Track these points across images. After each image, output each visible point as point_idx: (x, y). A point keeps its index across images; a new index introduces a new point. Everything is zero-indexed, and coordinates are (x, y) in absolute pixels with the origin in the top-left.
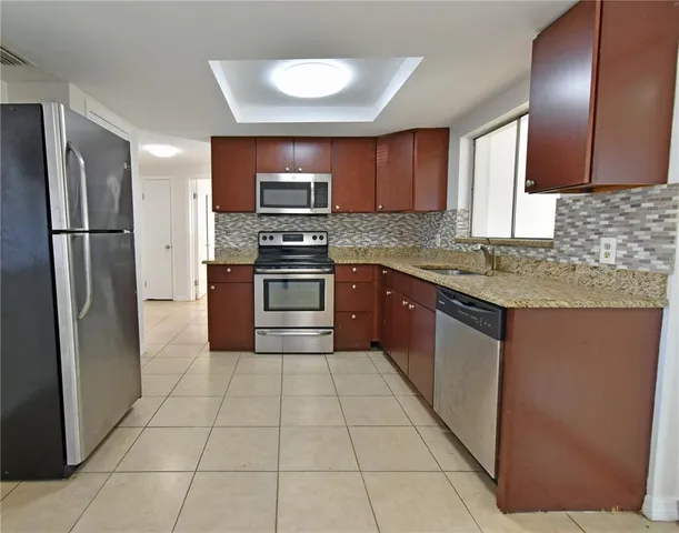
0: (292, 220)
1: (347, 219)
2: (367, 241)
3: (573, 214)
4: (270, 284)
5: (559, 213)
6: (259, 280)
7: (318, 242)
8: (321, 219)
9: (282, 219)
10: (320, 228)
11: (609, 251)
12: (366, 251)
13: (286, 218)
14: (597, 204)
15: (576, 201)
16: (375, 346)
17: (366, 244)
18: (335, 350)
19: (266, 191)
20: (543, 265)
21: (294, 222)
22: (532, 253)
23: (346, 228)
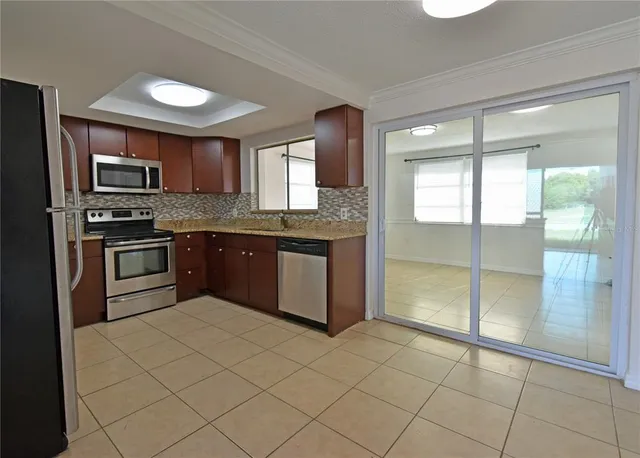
0: (118, 198)
1: (166, 198)
2: (182, 215)
3: (327, 197)
4: (121, 255)
5: (319, 197)
6: (109, 253)
7: (145, 217)
8: (145, 197)
9: (108, 197)
10: (144, 206)
11: (345, 214)
12: (181, 223)
13: (111, 196)
14: (338, 193)
15: (328, 191)
16: (202, 292)
17: (181, 218)
18: (178, 302)
19: (102, 172)
20: (314, 223)
21: (120, 200)
22: (306, 217)
23: (165, 205)
